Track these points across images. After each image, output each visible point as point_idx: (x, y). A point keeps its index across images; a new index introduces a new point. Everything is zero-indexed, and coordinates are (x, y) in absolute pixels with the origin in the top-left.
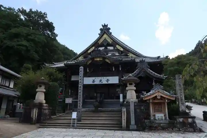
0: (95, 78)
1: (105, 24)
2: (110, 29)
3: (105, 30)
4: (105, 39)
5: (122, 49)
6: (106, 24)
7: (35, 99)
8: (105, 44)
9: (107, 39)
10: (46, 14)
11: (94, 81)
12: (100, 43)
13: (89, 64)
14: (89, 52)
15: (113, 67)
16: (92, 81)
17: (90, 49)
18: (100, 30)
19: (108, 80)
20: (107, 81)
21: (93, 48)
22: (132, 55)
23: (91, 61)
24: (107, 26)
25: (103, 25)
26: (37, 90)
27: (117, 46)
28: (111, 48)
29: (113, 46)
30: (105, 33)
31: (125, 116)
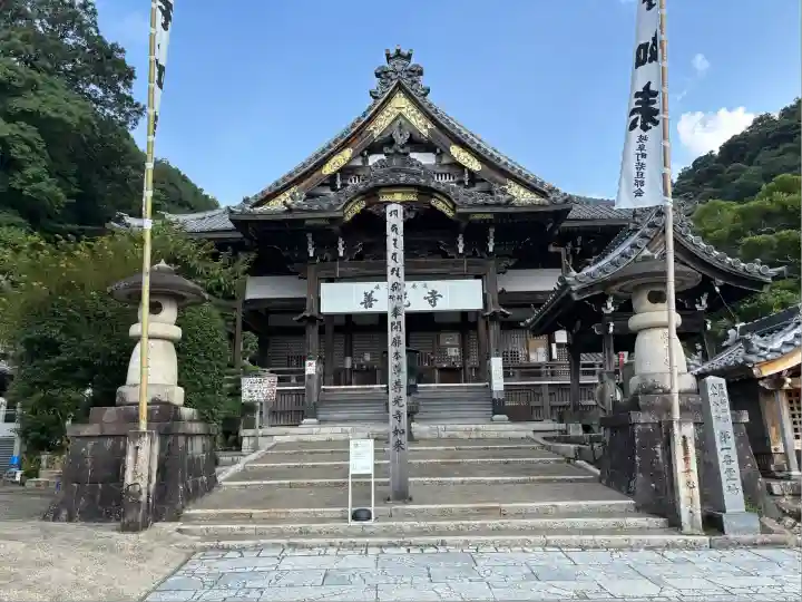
0: (376, 284)
1: (398, 51)
2: (421, 73)
3: (400, 76)
4: (400, 114)
5: (475, 166)
6: (405, 52)
7: (123, 381)
8: (401, 140)
9: (408, 117)
10: (94, 13)
11: (369, 299)
12: (377, 132)
13: (353, 219)
14: (328, 169)
15: (461, 236)
16: (363, 299)
17: (333, 160)
18: (378, 75)
19: (434, 296)
20: (430, 301)
21: (348, 153)
22: (522, 191)
23: (363, 204)
24: (409, 57)
25: (393, 52)
26: (135, 330)
27: (455, 150)
28: (426, 159)
29: (434, 151)
30: (400, 87)
31: (694, 466)
